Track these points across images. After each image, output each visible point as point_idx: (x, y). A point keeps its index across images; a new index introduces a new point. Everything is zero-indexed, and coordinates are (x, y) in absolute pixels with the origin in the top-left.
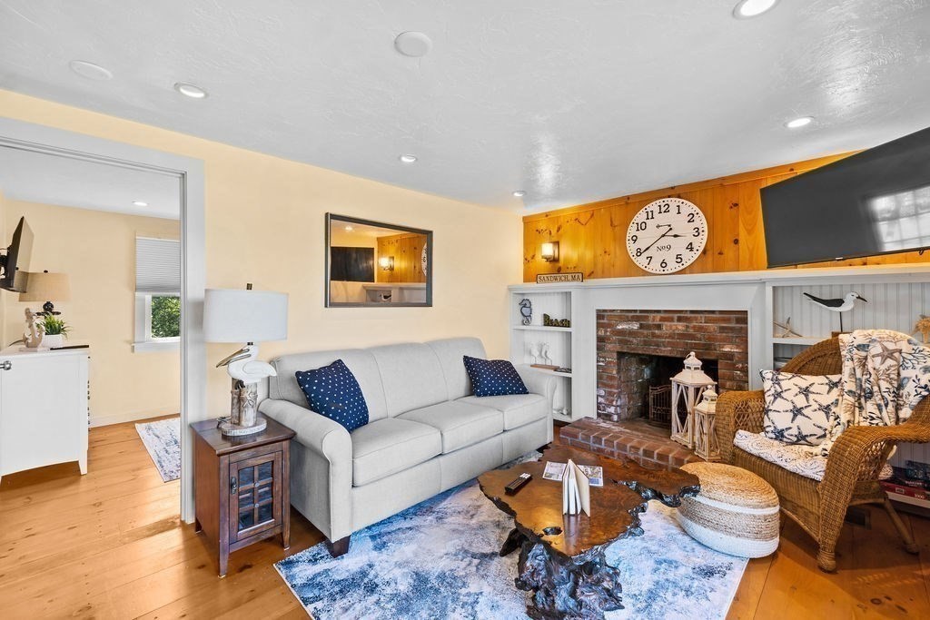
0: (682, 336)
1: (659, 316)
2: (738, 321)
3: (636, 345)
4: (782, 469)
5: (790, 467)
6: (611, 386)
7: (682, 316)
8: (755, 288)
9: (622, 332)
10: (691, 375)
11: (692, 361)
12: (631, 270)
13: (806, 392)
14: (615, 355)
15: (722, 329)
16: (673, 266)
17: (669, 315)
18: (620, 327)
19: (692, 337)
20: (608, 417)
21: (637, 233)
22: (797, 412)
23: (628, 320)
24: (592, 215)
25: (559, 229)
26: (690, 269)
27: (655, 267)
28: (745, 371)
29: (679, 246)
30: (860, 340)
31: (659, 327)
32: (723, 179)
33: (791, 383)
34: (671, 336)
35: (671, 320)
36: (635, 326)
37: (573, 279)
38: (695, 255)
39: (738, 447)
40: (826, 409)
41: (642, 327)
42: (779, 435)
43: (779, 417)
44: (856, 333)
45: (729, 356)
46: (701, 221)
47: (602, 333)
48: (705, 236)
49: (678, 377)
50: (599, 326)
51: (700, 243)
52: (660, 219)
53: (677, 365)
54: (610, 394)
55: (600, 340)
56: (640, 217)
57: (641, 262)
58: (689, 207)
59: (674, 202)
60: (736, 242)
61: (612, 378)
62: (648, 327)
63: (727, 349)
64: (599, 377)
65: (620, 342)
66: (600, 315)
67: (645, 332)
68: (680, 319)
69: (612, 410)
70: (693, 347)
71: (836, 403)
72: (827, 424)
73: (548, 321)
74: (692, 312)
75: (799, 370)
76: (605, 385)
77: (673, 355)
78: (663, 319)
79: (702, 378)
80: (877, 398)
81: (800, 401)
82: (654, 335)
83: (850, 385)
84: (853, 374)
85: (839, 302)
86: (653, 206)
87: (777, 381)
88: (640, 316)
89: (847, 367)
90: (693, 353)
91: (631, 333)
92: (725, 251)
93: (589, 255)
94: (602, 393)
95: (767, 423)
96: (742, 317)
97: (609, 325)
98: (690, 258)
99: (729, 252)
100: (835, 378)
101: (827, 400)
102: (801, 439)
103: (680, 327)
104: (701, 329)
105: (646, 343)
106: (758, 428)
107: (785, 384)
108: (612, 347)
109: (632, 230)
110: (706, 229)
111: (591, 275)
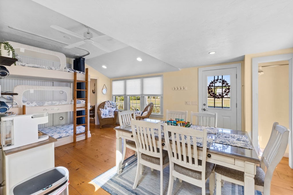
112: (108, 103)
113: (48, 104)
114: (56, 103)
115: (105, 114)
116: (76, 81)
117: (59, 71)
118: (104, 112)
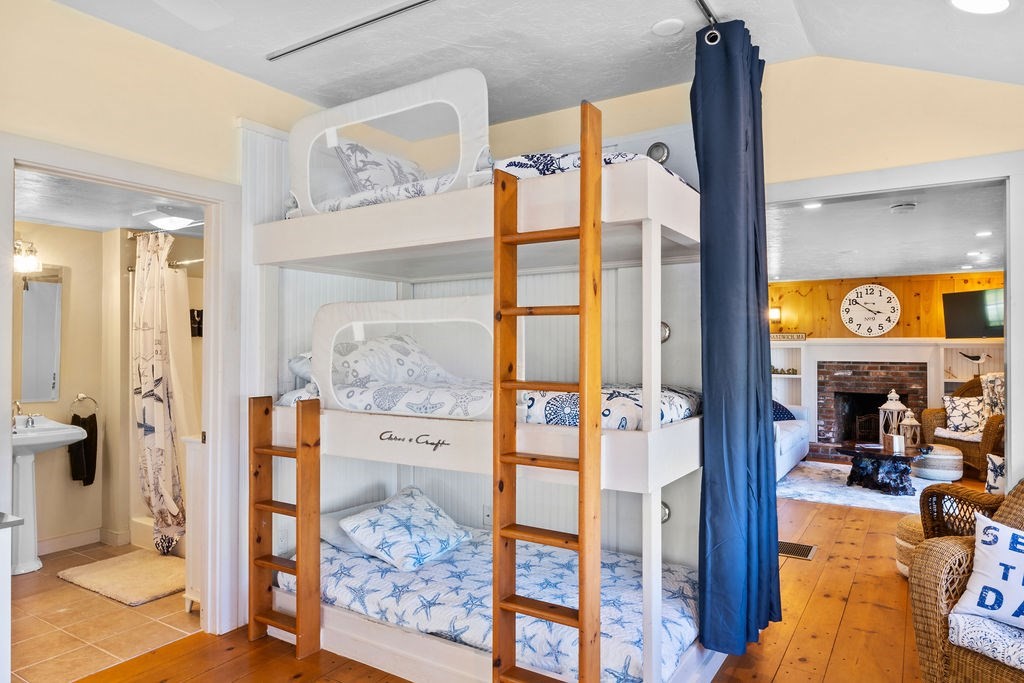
0: (884, 379)
1: (867, 366)
2: (921, 369)
3: (850, 386)
4: (961, 441)
5: (966, 439)
6: (830, 418)
7: (884, 366)
8: (931, 349)
9: (839, 378)
10: (893, 404)
11: (893, 395)
12: (843, 332)
13: (968, 405)
14: (833, 395)
15: (911, 374)
16: (876, 332)
17: (874, 365)
18: (836, 374)
19: (891, 380)
20: (827, 440)
21: (849, 307)
22: (964, 416)
23: (843, 369)
24: (811, 290)
25: (780, 298)
26: (888, 335)
27: (863, 331)
28: (925, 401)
30: (991, 378)
31: (867, 373)
32: (910, 277)
33: (960, 402)
34: (875, 380)
35: (876, 368)
36: (849, 373)
37: (798, 337)
38: (892, 325)
39: (937, 437)
40: (978, 413)
41: (854, 373)
42: (957, 429)
43: (955, 419)
44: (988, 375)
45: (915, 392)
46: (896, 303)
47: (822, 378)
48: (898, 313)
49: (884, 406)
50: (819, 373)
51: (896, 317)
52: (866, 298)
53: (884, 399)
54: (828, 423)
55: (820, 384)
56: (852, 295)
57: (852, 327)
58: (887, 292)
59: (877, 288)
60: (918, 318)
61: (830, 411)
62: (859, 374)
63: (914, 387)
64: (820, 411)
65: (837, 384)
66: (821, 365)
67: (857, 377)
68: (882, 368)
69: (830, 435)
70: (894, 386)
71: (982, 410)
72: (978, 420)
73: (774, 370)
74: (891, 363)
75: (962, 395)
76: (824, 417)
77: (878, 392)
78: (870, 368)
79: (901, 406)
80: (1000, 406)
81: (966, 410)
82: (863, 379)
83: (987, 401)
84: (989, 395)
85: (978, 358)
86: (862, 289)
87: (953, 402)
88: (853, 366)
89: (985, 392)
90: (893, 390)
91: (846, 378)
92: (912, 323)
93: (808, 318)
94: (822, 423)
95: (949, 423)
96: (923, 367)
97: (828, 373)
98: (888, 327)
99: (914, 323)
100: (980, 398)
101: (977, 409)
102: (967, 429)
103: (883, 373)
104: (897, 374)
105: (857, 385)
106: (946, 426)
107: (957, 403)
108: (831, 389)
109: (845, 304)
110: (899, 308)
111: (810, 335)
114: (442, 405)
115: (1010, 604)
116: (508, 239)
117: (451, 190)
118: (1007, 568)
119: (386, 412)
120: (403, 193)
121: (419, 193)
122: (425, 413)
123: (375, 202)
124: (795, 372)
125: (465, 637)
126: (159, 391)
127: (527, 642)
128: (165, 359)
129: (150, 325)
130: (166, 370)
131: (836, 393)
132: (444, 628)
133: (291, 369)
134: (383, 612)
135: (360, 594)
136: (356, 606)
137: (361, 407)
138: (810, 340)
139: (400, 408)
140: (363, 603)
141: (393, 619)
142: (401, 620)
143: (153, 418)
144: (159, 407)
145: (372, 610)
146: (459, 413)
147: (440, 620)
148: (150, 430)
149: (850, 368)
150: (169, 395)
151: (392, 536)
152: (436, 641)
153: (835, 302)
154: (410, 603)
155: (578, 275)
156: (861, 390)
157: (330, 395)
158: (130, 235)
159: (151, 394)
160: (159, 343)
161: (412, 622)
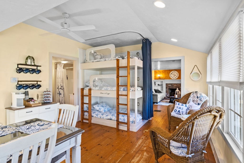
0: (176, 86)
3: (171, 88)
7: (176, 84)
9: (169, 86)
11: (177, 89)
12: (170, 78)
16: (175, 78)
17: (175, 84)
19: (177, 86)
23: (170, 85)
24: (165, 71)
26: (177, 79)
27: (173, 78)
29: (176, 76)
31: (174, 85)
36: (171, 85)
37: (163, 79)
38: (177, 77)
48: (178, 75)
49: (176, 91)
50: (166, 85)
52: (173, 73)
53: (176, 89)
55: (166, 87)
56: (171, 72)
57: (171, 78)
58: (177, 72)
59: (175, 71)
61: (168, 92)
62: (172, 85)
64: (166, 92)
69: (168, 95)
70: (178, 87)
73: (159, 85)
79: (179, 91)
86: (173, 71)
91: (170, 86)
93: (164, 76)
94: (166, 94)
98: (177, 78)
103: (176, 85)
108: (168, 88)
109: (170, 74)
111: (165, 79)
112: (194, 95)
113: (104, 89)
114: (109, 89)
115: (177, 111)
116: (118, 67)
117: (110, 60)
118: (177, 107)
119: (101, 90)
120: (103, 60)
121: (106, 60)
122: (107, 90)
123: (99, 61)
124: (162, 85)
125: (112, 119)
126: (62, 88)
127: (120, 119)
128: (63, 83)
129: (60, 78)
130: (63, 85)
131: (169, 89)
132: (110, 118)
133: (85, 84)
134: (100, 117)
135: (97, 115)
136: (97, 117)
137: (97, 89)
138: (165, 80)
139: (103, 89)
140: (98, 116)
141: (102, 118)
142: (103, 118)
143: (61, 92)
144: (62, 90)
145: (99, 117)
146: (111, 90)
147: (109, 117)
148: (60, 94)
149: (171, 84)
150: (63, 89)
151: (101, 108)
152: (108, 120)
153: (169, 73)
154: (104, 116)
155: (127, 71)
156: (173, 88)
157: (93, 88)
158: (56, 63)
159: (61, 88)
160: (62, 80)
161: (105, 118)
